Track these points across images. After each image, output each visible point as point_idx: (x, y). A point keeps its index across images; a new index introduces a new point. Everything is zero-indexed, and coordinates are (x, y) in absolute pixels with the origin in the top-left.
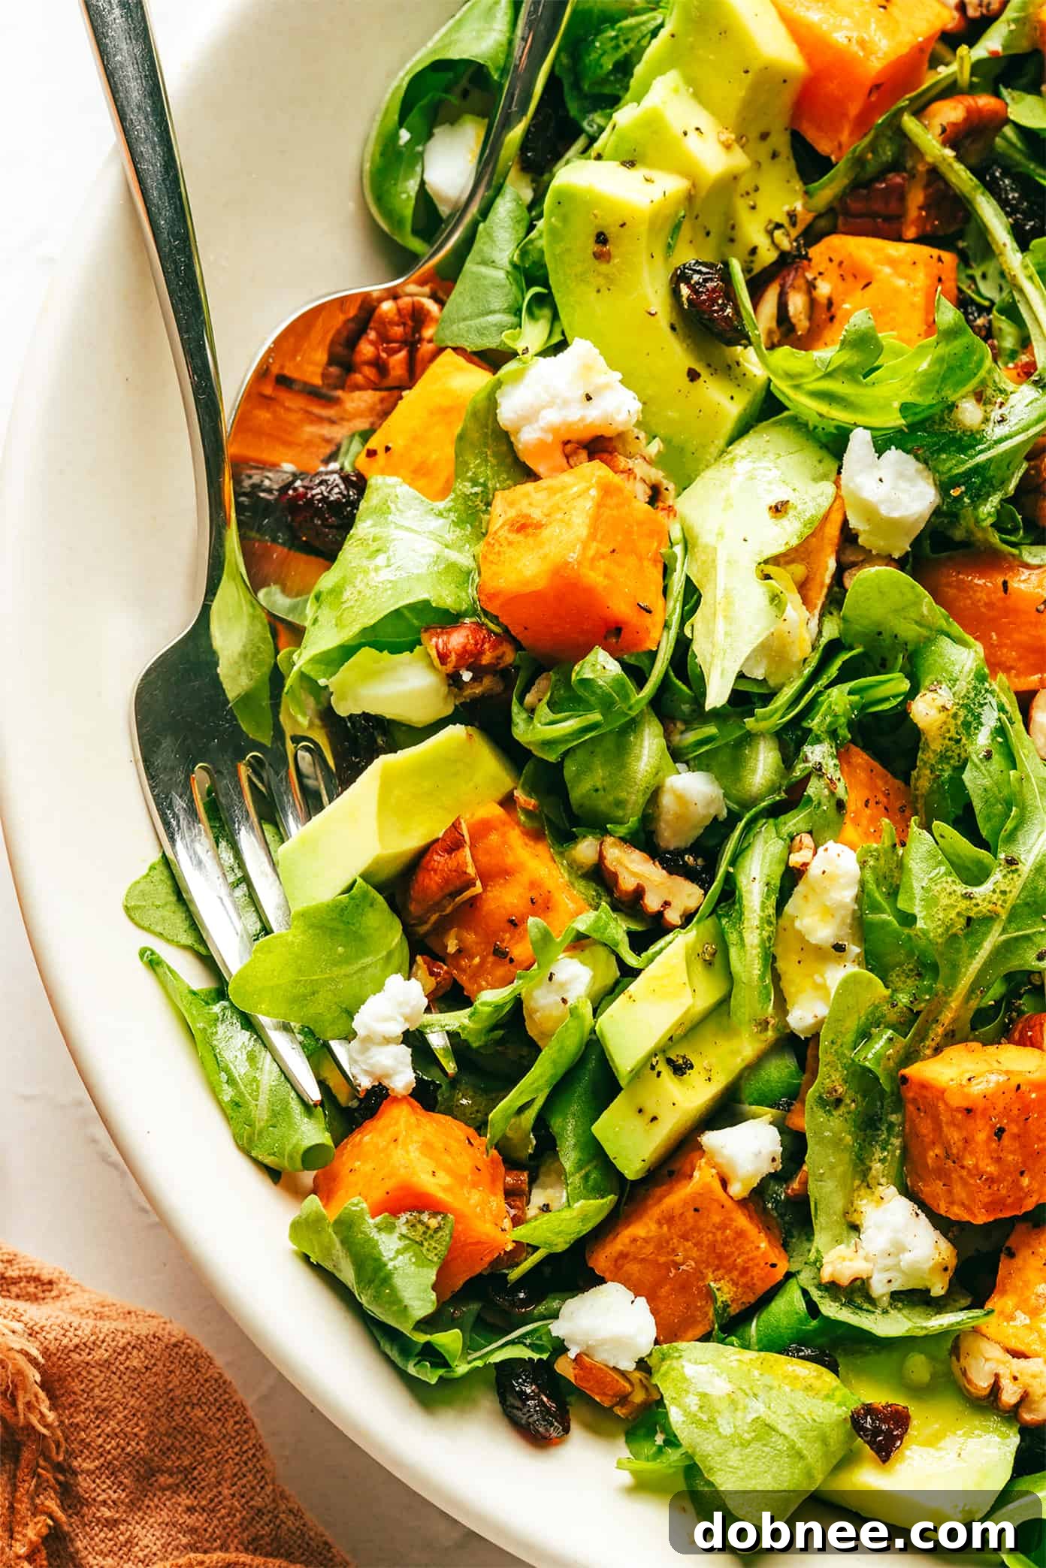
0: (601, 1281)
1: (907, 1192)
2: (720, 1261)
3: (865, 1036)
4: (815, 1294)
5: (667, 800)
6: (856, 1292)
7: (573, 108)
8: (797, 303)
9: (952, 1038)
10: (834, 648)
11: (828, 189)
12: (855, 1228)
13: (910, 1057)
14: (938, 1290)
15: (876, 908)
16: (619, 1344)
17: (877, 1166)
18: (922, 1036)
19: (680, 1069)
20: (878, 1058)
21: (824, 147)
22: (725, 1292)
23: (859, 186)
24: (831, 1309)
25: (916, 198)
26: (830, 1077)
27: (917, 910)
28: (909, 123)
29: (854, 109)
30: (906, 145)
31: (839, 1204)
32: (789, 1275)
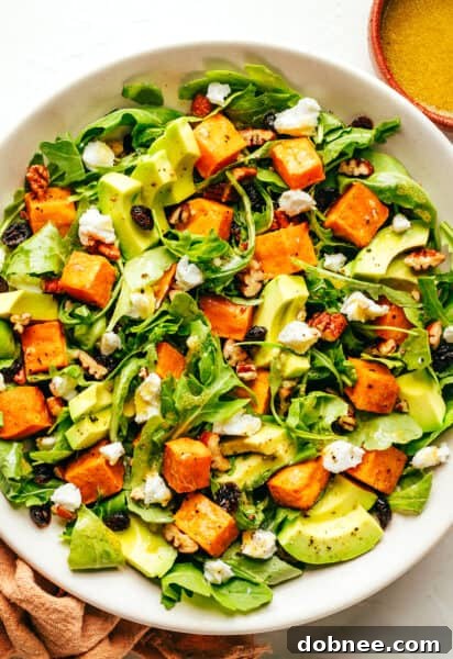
0: (68, 482)
1: (162, 475)
2: (102, 483)
3: (157, 431)
4: (128, 499)
5: (103, 341)
6: (139, 502)
7: (134, 145)
8: (185, 215)
9: (183, 435)
10: (164, 313)
11: (202, 185)
12: (144, 481)
13: (169, 439)
14: (164, 505)
15: (166, 395)
16: (70, 504)
17: (154, 466)
18: (173, 433)
19: (94, 420)
20: (158, 438)
21: (202, 175)
22: (102, 492)
23: (212, 185)
24: (132, 507)
25: (227, 192)
26: (144, 436)
27: (176, 400)
28: (228, 174)
29: (212, 168)
30: (226, 180)
31: (141, 473)
32: (123, 490)
